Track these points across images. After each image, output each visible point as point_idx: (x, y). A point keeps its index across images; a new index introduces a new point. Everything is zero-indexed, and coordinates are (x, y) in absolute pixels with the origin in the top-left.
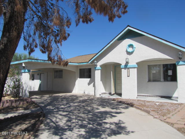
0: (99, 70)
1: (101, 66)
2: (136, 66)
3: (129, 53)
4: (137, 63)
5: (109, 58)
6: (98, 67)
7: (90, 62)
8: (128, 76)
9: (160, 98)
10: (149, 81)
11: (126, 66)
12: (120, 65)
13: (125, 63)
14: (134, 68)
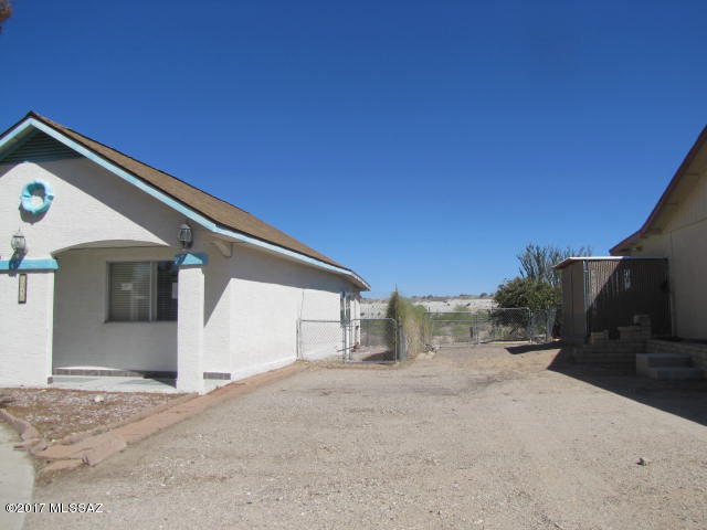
2: (53, 264)
8: (20, 302)
9: (141, 378)
11: (14, 264)
13: (12, 252)
14: (46, 271)
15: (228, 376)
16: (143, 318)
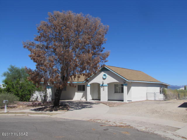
0: (89, 86)
1: (90, 84)
2: (107, 85)
3: (104, 79)
4: (108, 84)
5: (95, 81)
6: (89, 85)
7: (84, 82)
8: (103, 90)
10: (115, 92)
11: (102, 85)
12: (100, 84)
13: (102, 83)
14: (106, 86)
15: (131, 101)
16: (120, 93)
